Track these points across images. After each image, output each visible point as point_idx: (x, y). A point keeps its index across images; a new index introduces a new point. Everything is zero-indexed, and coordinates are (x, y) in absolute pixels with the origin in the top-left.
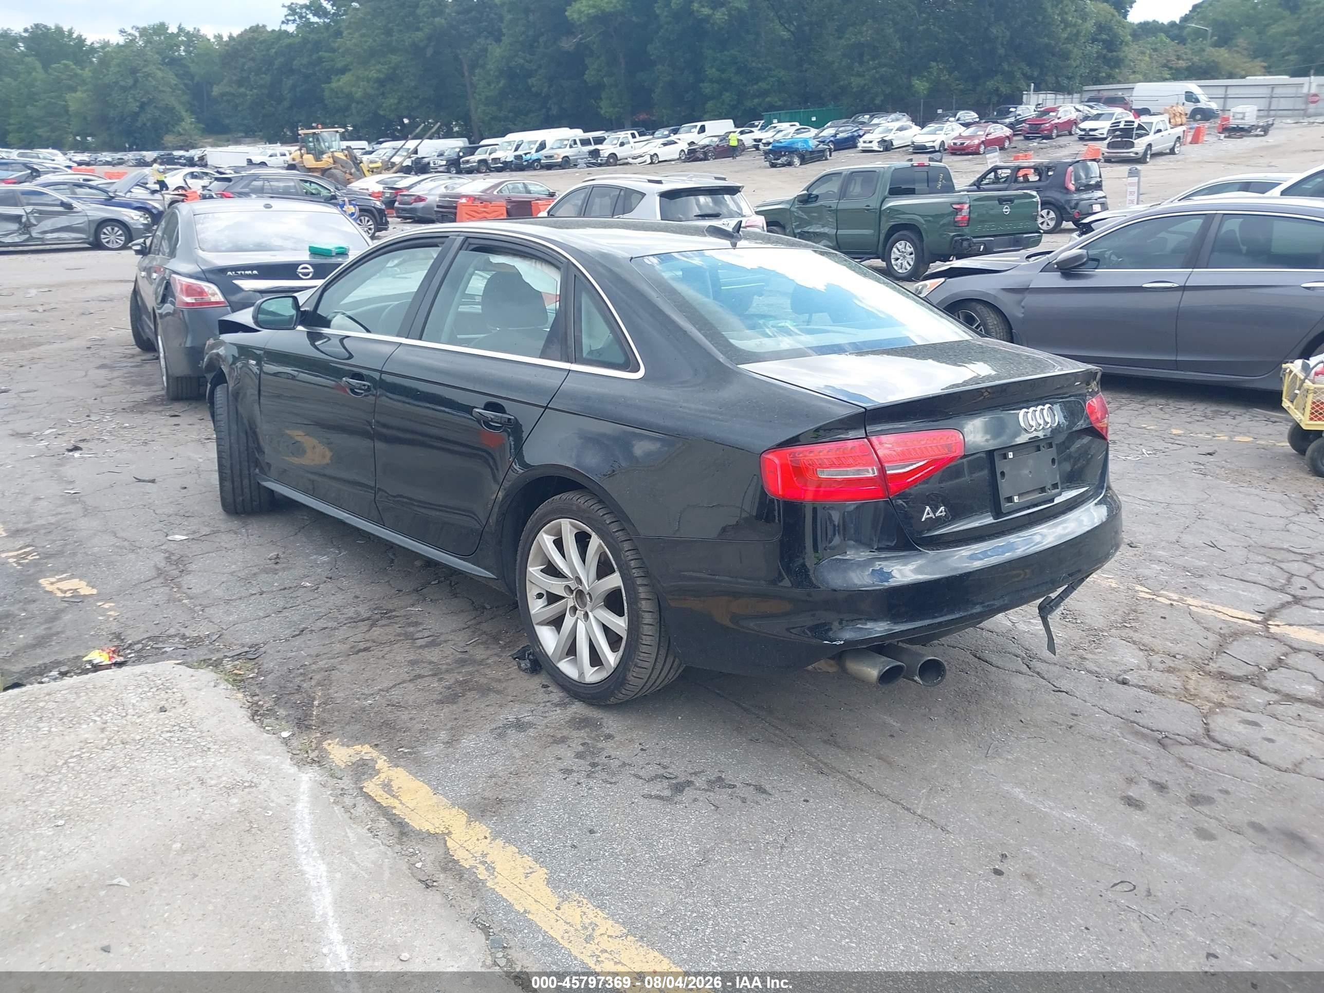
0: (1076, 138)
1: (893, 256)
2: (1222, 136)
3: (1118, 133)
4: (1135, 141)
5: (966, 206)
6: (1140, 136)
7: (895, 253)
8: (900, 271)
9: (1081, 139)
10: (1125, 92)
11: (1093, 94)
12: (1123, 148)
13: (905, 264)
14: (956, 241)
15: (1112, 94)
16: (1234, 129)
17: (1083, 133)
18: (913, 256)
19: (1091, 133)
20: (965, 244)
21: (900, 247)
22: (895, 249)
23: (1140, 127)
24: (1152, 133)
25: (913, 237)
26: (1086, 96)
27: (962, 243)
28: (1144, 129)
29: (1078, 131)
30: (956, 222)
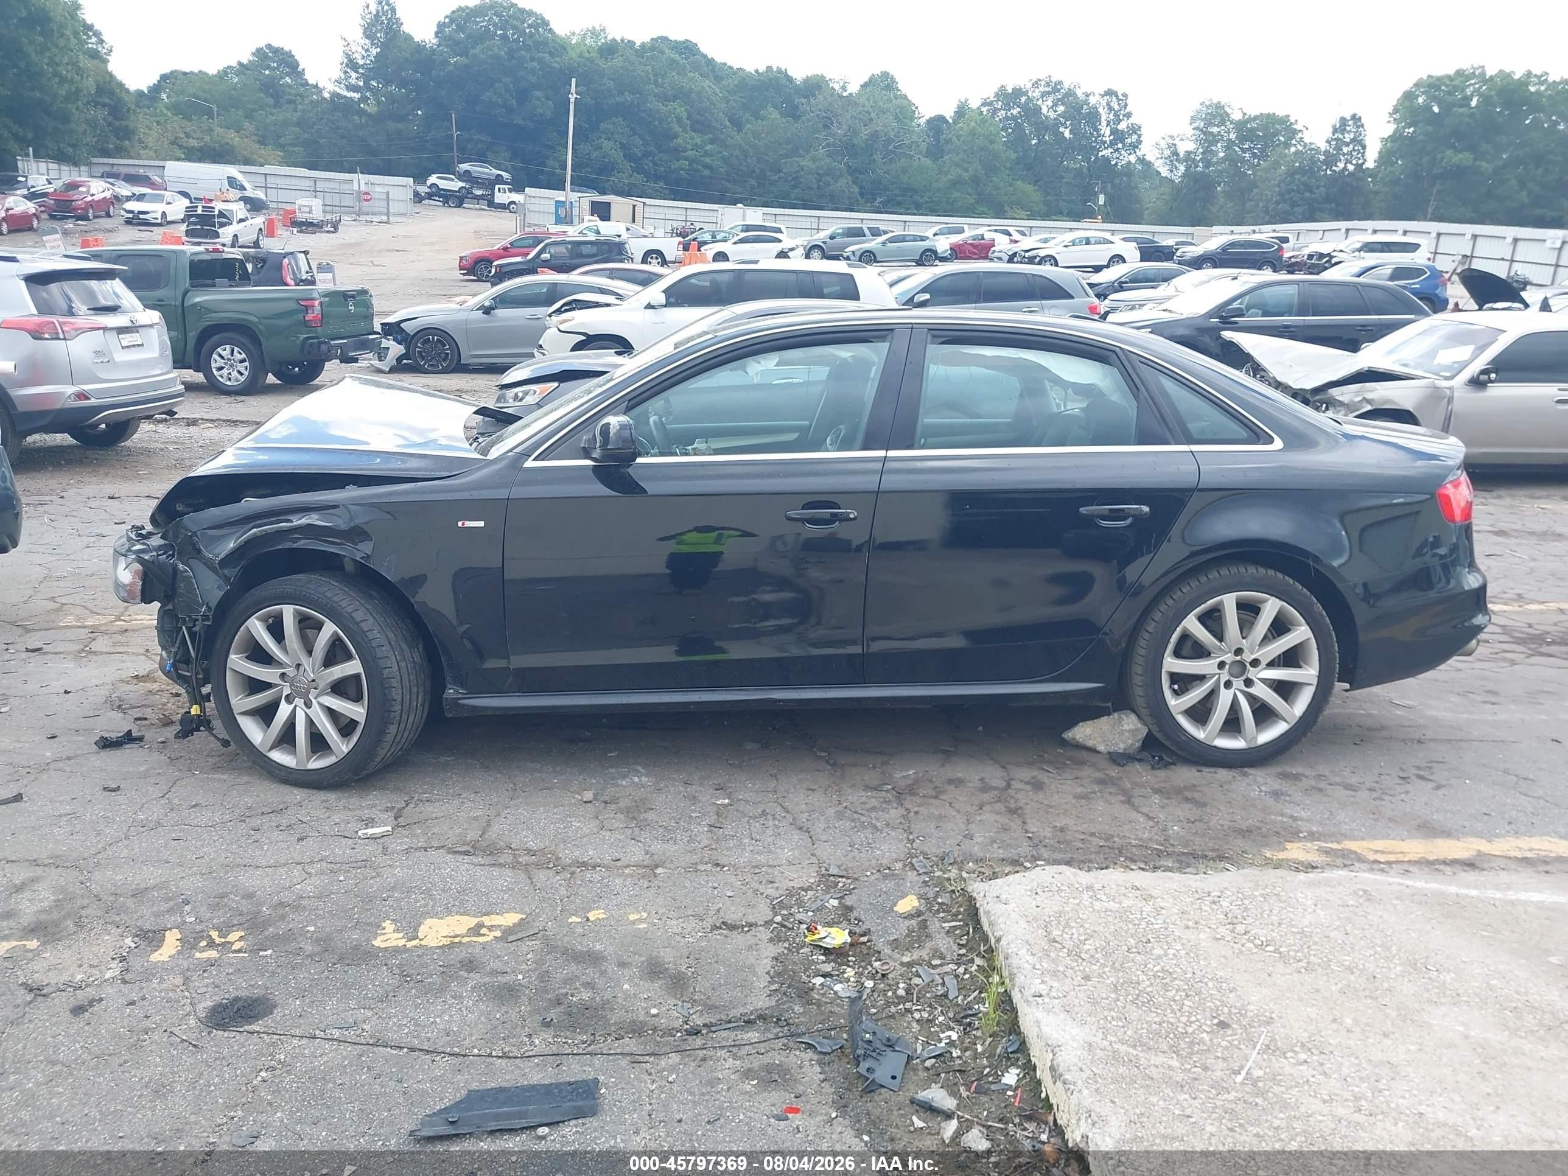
0: (122, 220)
1: (213, 365)
2: (295, 230)
3: (192, 219)
4: (220, 231)
5: (317, 303)
6: (222, 225)
7: (216, 362)
8: (228, 383)
9: (128, 222)
10: (147, 169)
11: (107, 169)
12: (206, 237)
13: (235, 374)
14: (311, 345)
15: (131, 171)
16: (302, 224)
17: (131, 215)
18: (247, 364)
19: (141, 216)
20: (324, 347)
21: (223, 353)
22: (215, 356)
23: (221, 214)
24: (235, 223)
25: (243, 340)
26: (101, 170)
27: (319, 347)
28: (225, 216)
29: (123, 213)
30: (306, 322)
